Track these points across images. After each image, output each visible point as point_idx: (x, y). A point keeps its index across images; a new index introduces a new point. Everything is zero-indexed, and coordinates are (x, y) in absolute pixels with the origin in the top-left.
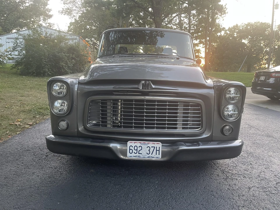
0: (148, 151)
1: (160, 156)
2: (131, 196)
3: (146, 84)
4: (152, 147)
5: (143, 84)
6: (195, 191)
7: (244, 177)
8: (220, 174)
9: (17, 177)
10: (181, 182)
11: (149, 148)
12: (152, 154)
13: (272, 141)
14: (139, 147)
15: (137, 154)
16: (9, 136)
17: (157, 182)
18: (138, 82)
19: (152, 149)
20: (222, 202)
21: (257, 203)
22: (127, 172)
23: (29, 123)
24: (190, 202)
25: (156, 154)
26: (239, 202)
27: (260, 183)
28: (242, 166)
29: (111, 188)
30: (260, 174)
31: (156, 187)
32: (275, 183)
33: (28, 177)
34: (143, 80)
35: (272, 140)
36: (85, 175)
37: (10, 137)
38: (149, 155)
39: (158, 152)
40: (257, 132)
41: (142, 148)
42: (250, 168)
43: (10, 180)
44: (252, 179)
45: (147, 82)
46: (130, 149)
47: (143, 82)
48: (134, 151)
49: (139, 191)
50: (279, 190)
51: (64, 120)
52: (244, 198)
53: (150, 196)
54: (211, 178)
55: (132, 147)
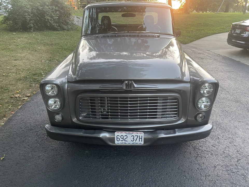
0: (132, 139)
1: (143, 142)
2: (120, 180)
3: (129, 84)
4: (136, 136)
5: (126, 84)
6: (171, 172)
7: (212, 154)
8: (192, 152)
9: (26, 162)
10: (160, 162)
11: (133, 137)
12: (136, 141)
13: (239, 108)
14: (125, 136)
15: (124, 142)
16: (12, 111)
17: (140, 163)
18: (121, 82)
19: (135, 138)
20: (192, 183)
21: (219, 184)
22: (116, 152)
23: (27, 95)
24: (166, 184)
25: (139, 141)
26: (205, 183)
27: (224, 161)
28: (211, 141)
29: (104, 172)
30: (225, 150)
31: (140, 169)
32: (237, 160)
33: (35, 161)
34: (126, 80)
35: (240, 106)
36: (81, 157)
37: (13, 113)
38: (133, 142)
39: (141, 139)
40: (227, 96)
41: (128, 137)
42: (217, 143)
43: (21, 166)
44: (218, 156)
45: (130, 82)
46: (117, 138)
47: (127, 82)
48: (120, 139)
49: (126, 174)
50: (238, 168)
51: (58, 114)
52: (210, 178)
53: (135, 180)
54: (184, 157)
55: (119, 136)
